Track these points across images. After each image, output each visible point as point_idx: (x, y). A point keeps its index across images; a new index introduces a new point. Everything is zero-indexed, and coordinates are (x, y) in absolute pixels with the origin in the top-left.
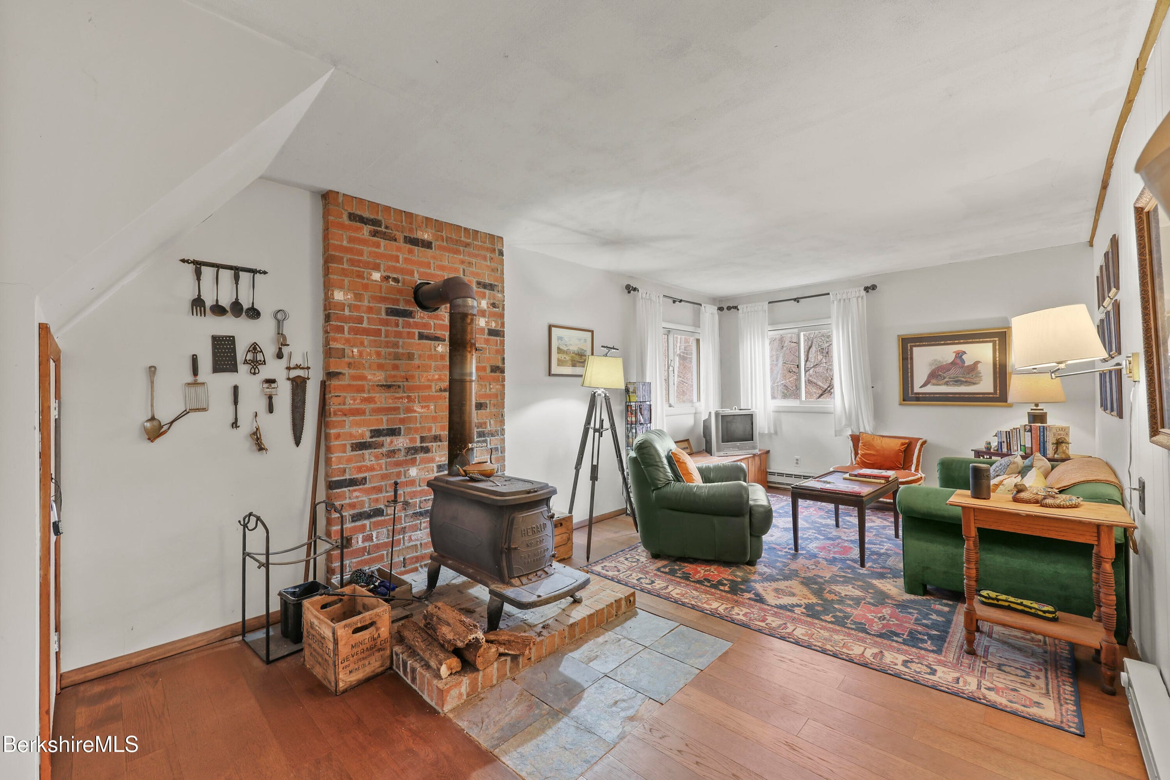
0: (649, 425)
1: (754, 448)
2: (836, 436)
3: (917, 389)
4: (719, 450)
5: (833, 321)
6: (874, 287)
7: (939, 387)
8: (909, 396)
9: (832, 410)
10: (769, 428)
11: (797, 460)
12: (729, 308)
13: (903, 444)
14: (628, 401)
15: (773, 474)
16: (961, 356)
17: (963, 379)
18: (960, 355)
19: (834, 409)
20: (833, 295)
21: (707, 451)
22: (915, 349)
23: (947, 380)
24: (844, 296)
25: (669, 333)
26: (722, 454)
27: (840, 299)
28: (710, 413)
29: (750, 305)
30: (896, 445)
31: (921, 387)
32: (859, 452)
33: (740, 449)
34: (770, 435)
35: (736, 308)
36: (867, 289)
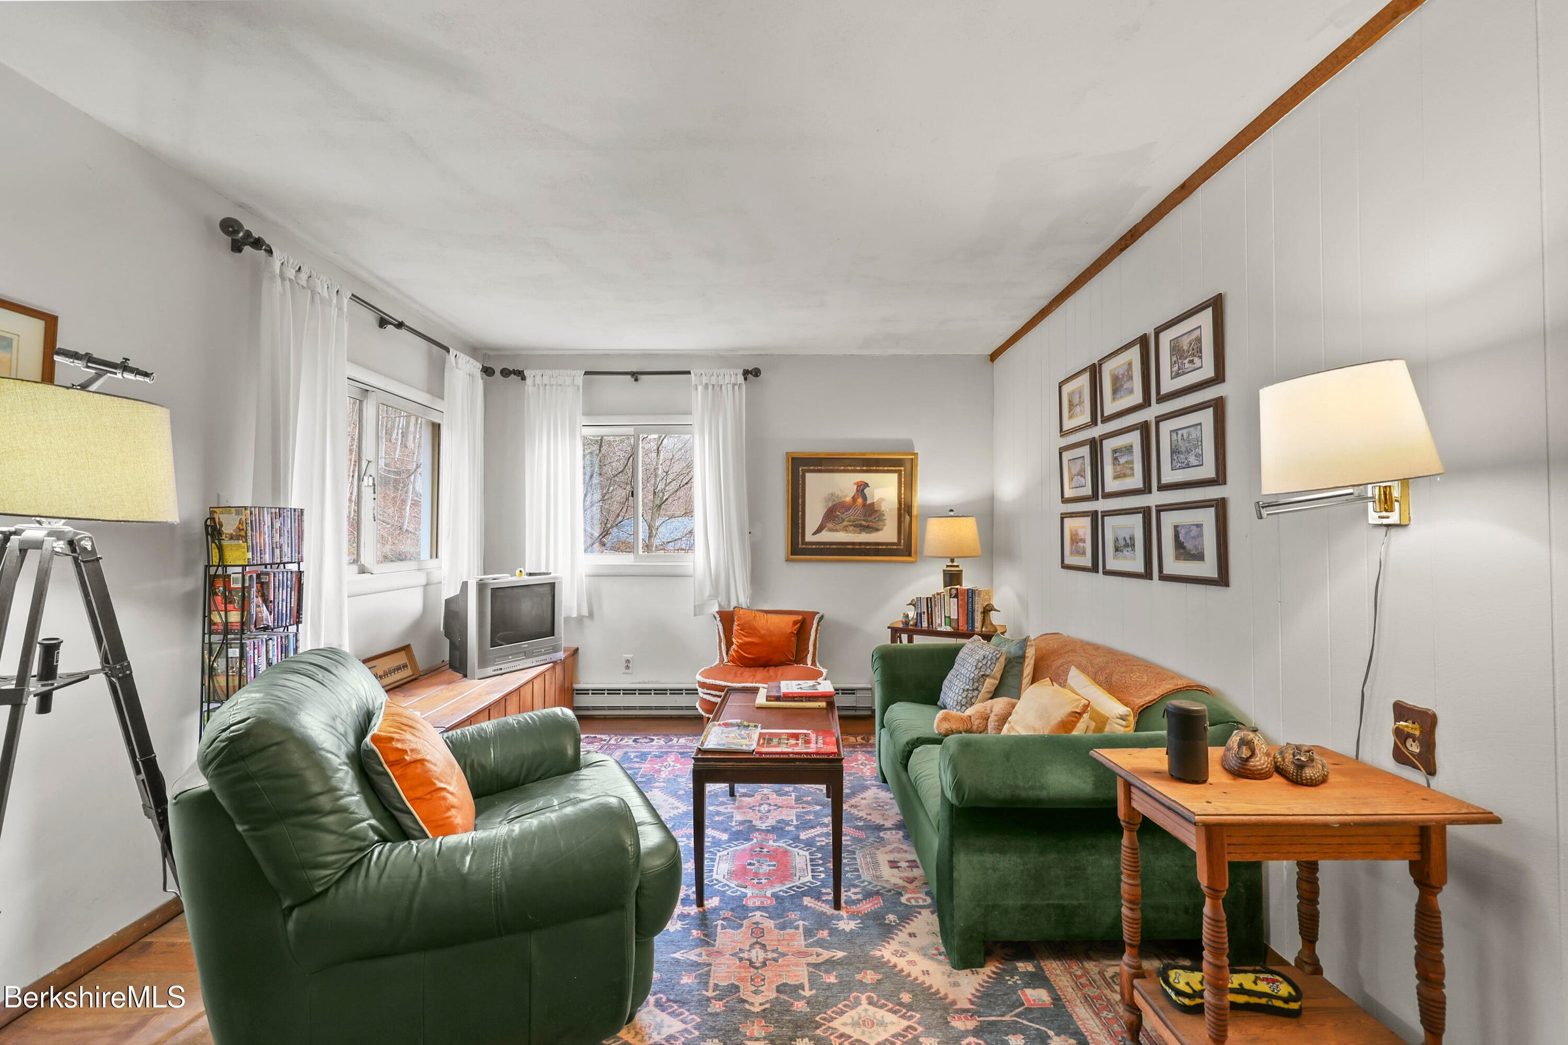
0: (292, 629)
1: (555, 649)
2: (695, 615)
3: (809, 538)
4: (483, 663)
5: (695, 419)
6: (756, 373)
7: (835, 533)
8: (799, 548)
9: (690, 571)
10: (579, 606)
11: (628, 661)
12: (506, 373)
13: (795, 623)
14: (216, 560)
15: (584, 692)
16: (863, 490)
17: (864, 523)
18: (862, 487)
19: (694, 571)
20: (696, 375)
21: (452, 666)
22: (808, 475)
23: (845, 523)
24: (714, 380)
25: (366, 397)
26: (490, 671)
27: (707, 384)
28: (465, 585)
29: (549, 372)
30: (786, 624)
31: (814, 534)
32: (734, 640)
33: (528, 654)
34: (580, 619)
35: (520, 374)
36: (746, 373)
